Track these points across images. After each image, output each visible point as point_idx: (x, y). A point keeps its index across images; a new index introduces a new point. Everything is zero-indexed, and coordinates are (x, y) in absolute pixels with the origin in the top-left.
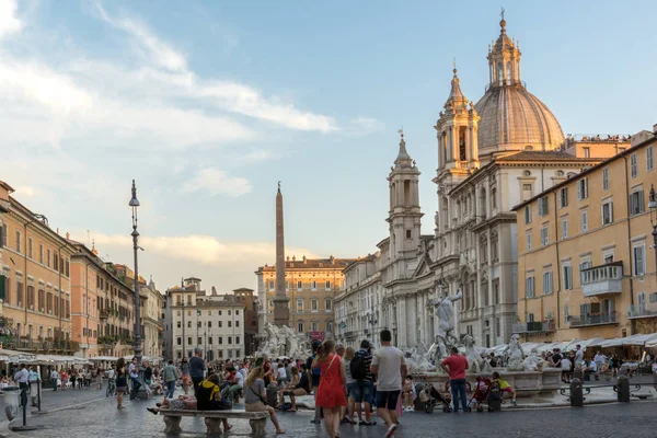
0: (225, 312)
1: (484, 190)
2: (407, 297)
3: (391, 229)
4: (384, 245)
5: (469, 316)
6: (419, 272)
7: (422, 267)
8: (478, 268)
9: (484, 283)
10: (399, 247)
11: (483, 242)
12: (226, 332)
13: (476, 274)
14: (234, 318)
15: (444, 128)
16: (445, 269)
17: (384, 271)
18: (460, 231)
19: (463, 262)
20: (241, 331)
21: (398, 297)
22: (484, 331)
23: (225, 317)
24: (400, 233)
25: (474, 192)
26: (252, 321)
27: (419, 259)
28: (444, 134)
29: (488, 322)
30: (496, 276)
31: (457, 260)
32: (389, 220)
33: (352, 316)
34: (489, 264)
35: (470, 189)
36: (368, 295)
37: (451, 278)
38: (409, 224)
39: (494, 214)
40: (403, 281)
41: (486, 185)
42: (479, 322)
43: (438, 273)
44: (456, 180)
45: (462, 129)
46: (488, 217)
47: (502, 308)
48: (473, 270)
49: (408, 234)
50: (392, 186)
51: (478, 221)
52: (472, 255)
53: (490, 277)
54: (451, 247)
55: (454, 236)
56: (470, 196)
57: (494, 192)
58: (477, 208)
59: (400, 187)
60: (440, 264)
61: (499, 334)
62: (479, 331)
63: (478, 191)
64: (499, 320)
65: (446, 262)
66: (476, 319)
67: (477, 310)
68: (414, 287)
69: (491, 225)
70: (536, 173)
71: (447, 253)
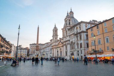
0: (24, 50)
1: (77, 28)
2: (56, 48)
3: (53, 38)
4: (51, 40)
5: (73, 50)
6: (58, 44)
8: (76, 41)
9: (78, 44)
10: (54, 40)
11: (77, 37)
12: (24, 53)
13: (75, 43)
14: (26, 51)
16: (66, 42)
17: (51, 44)
18: (70, 36)
19: (71, 41)
20: (27, 53)
21: (54, 48)
22: (77, 53)
24: (54, 38)
26: (28, 52)
27: (59, 42)
28: (66, 21)
29: (78, 51)
30: (81, 42)
31: (69, 41)
32: (53, 36)
33: (44, 52)
34: (79, 40)
35: (73, 28)
36: (47, 48)
37: (68, 44)
38: (56, 37)
39: (80, 31)
40: (55, 45)
41: (78, 26)
42: (76, 51)
43: (64, 43)
44: (69, 28)
45: (69, 20)
46: (78, 32)
47: (83, 48)
48: (74, 42)
49: (56, 38)
50: (54, 31)
51: (75, 33)
52: (74, 39)
53: (79, 43)
54: (68, 38)
55: (69, 37)
56: (73, 29)
57: (80, 27)
58: (75, 31)
59: (55, 31)
60: (65, 42)
61: (82, 53)
62: (75, 53)
63: (75, 28)
64: (82, 51)
65: (67, 41)
66: (75, 51)
67: (75, 49)
68: (57, 47)
69: (80, 33)
70: (87, 25)
71: (67, 40)
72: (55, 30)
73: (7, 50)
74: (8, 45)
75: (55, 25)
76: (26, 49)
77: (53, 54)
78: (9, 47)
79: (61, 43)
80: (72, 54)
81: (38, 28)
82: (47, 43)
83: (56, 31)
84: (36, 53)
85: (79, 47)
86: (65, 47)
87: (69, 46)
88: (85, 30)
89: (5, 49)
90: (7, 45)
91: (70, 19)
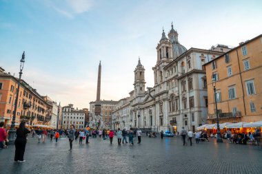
0: (79, 114)
1: (183, 63)
2: (140, 109)
3: (135, 87)
4: (131, 93)
5: (174, 113)
6: (146, 100)
7: (148, 98)
8: (180, 93)
9: (184, 99)
10: (138, 93)
11: (183, 83)
12: (79, 120)
13: (179, 97)
14: (82, 116)
15: (160, 47)
16: (161, 96)
17: (131, 101)
18: (168, 82)
19: (170, 92)
20: (84, 120)
21: (137, 109)
22: (183, 119)
23: (79, 116)
24: (138, 88)
25: (177, 65)
26: (87, 119)
27: (146, 96)
28: (160, 50)
29: (186, 116)
30: (191, 96)
31: (167, 92)
32: (134, 85)
33: (118, 117)
34: (187, 91)
35: (175, 64)
36: (124, 110)
37: (164, 100)
38: (141, 85)
39: (190, 70)
40: (139, 104)
41: (185, 60)
42: (181, 116)
43: (157, 98)
44: (166, 64)
45: (167, 48)
46: (186, 72)
47: (195, 109)
48: (177, 95)
49: (141, 88)
50: (136, 74)
51: (179, 75)
52: (176, 89)
53: (188, 96)
54: (164, 88)
55: (166, 84)
56: (175, 67)
57: (189, 62)
58: (178, 70)
59: (139, 74)
60: (158, 95)
61: (193, 120)
62: (180, 120)
63: (179, 64)
64: (193, 114)
65: (162, 93)
66: (179, 114)
67: (179, 111)
68: (144, 106)
69: (189, 74)
70: (205, 55)
71: (162, 90)
72: (140, 71)
73: (41, 114)
74: (42, 104)
75: (139, 61)
76: (84, 111)
77: (135, 121)
78: (45, 109)
79: (150, 99)
80: (174, 122)
81: (100, 67)
82: (125, 99)
83: (141, 73)
84: (94, 121)
85: (188, 106)
86: (158, 106)
87: (166, 105)
88: (199, 67)
89: (36, 112)
90: (39, 103)
91: (168, 45)
